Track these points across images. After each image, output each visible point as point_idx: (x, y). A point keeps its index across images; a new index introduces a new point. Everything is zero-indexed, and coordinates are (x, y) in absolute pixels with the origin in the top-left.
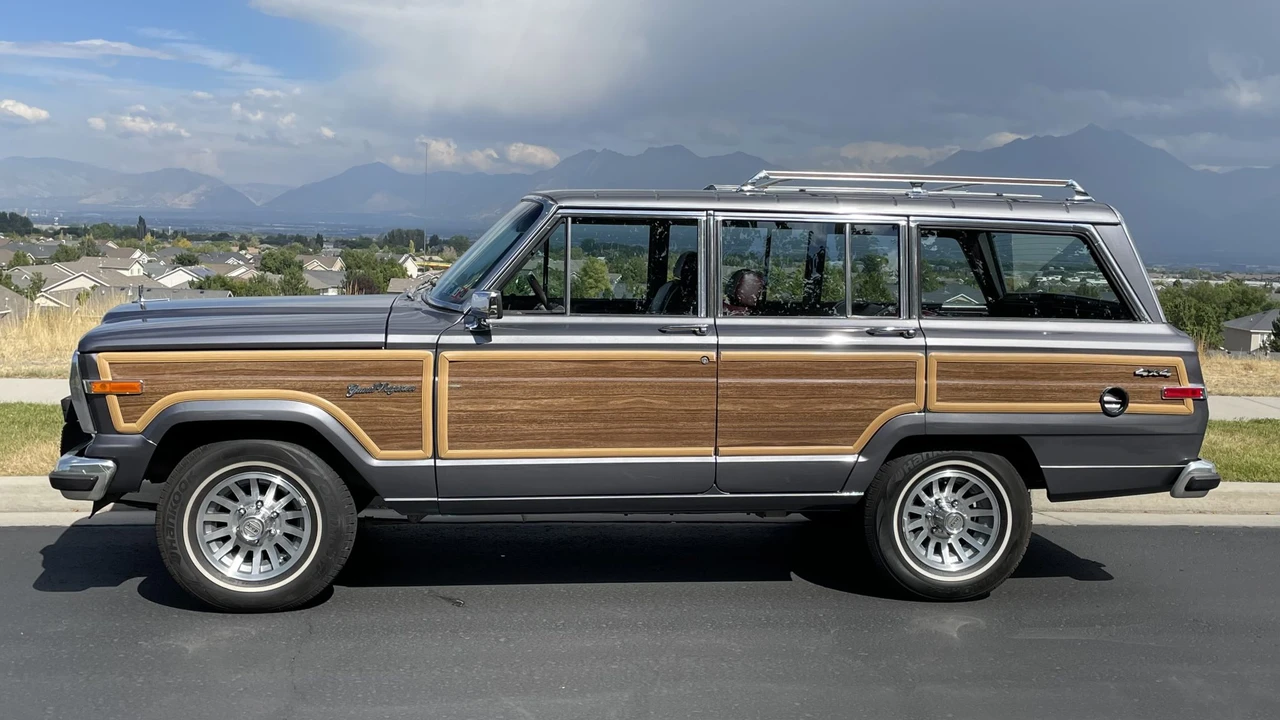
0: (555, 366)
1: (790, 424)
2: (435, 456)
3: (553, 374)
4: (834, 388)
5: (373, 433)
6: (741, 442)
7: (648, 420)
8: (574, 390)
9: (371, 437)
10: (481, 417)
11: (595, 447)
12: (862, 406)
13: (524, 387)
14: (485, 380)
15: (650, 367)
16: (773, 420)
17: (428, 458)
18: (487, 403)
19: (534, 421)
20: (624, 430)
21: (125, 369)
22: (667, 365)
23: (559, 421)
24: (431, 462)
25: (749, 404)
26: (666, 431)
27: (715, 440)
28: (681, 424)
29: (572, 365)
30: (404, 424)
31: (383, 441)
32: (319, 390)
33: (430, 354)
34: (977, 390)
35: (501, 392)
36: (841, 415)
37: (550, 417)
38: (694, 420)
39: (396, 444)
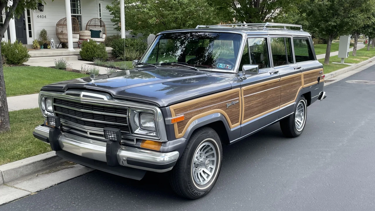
0: (259, 88)
2: (241, 124)
3: (259, 90)
4: (293, 84)
6: (283, 103)
7: (272, 101)
9: (230, 121)
10: (249, 108)
12: (296, 88)
14: (249, 95)
15: (272, 85)
19: (257, 107)
25: (285, 92)
27: (280, 103)
28: (276, 101)
30: (236, 115)
32: (221, 107)
33: (239, 88)
35: (252, 99)
37: (259, 105)
38: (278, 99)
39: (235, 122)
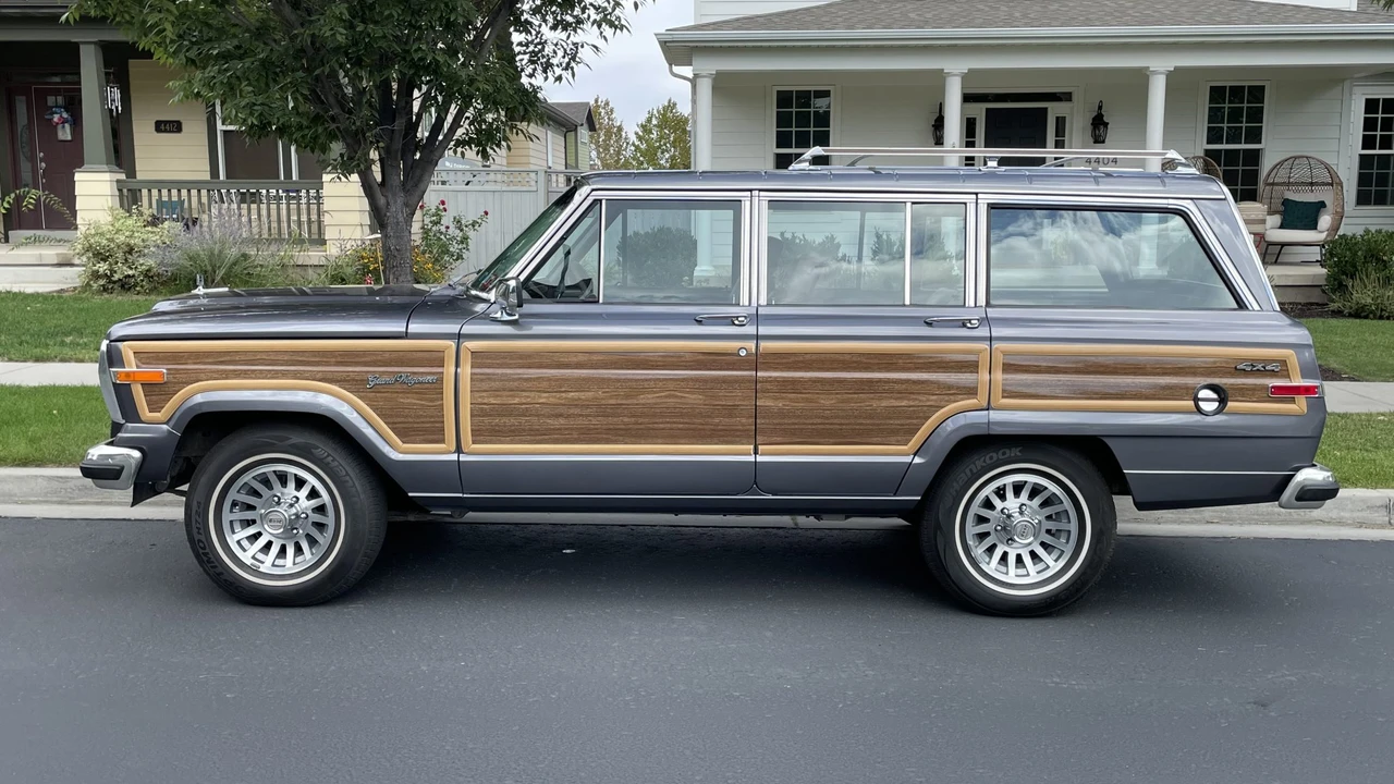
1: (836, 421)
2: (459, 450)
3: (579, 366)
4: (885, 382)
5: (395, 426)
6: (786, 440)
7: (682, 415)
9: (393, 430)
10: (506, 411)
11: (626, 443)
12: (916, 403)
13: (550, 380)
14: (509, 371)
15: (685, 359)
16: (817, 417)
17: (450, 452)
18: (510, 396)
19: (561, 415)
20: (656, 426)
21: (148, 358)
22: (701, 357)
23: (587, 416)
24: (454, 457)
25: (791, 400)
26: (700, 427)
27: (754, 436)
28: (717, 420)
29: (600, 356)
30: (426, 417)
31: (406, 433)
32: (339, 381)
33: (452, 344)
35: (526, 385)
36: (895, 413)
37: (577, 411)
38: (730, 416)
39: (418, 438)
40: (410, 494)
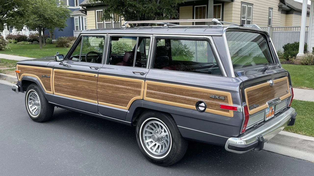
0: (70, 75)
1: (112, 98)
2: (53, 93)
3: (69, 77)
6: (103, 101)
7: (84, 91)
8: (72, 81)
9: (45, 87)
10: (59, 86)
13: (65, 79)
14: (59, 76)
15: (85, 77)
16: (108, 96)
18: (59, 82)
19: (66, 88)
20: (81, 93)
21: (19, 68)
22: (88, 77)
23: (70, 89)
24: (53, 95)
25: (103, 90)
26: (88, 95)
27: (97, 99)
28: (90, 94)
29: (72, 75)
30: (48, 85)
31: (47, 88)
32: (38, 76)
33: (52, 69)
34: (158, 95)
35: (61, 80)
37: (69, 87)
38: (93, 93)
39: (48, 90)
40: (49, 102)
